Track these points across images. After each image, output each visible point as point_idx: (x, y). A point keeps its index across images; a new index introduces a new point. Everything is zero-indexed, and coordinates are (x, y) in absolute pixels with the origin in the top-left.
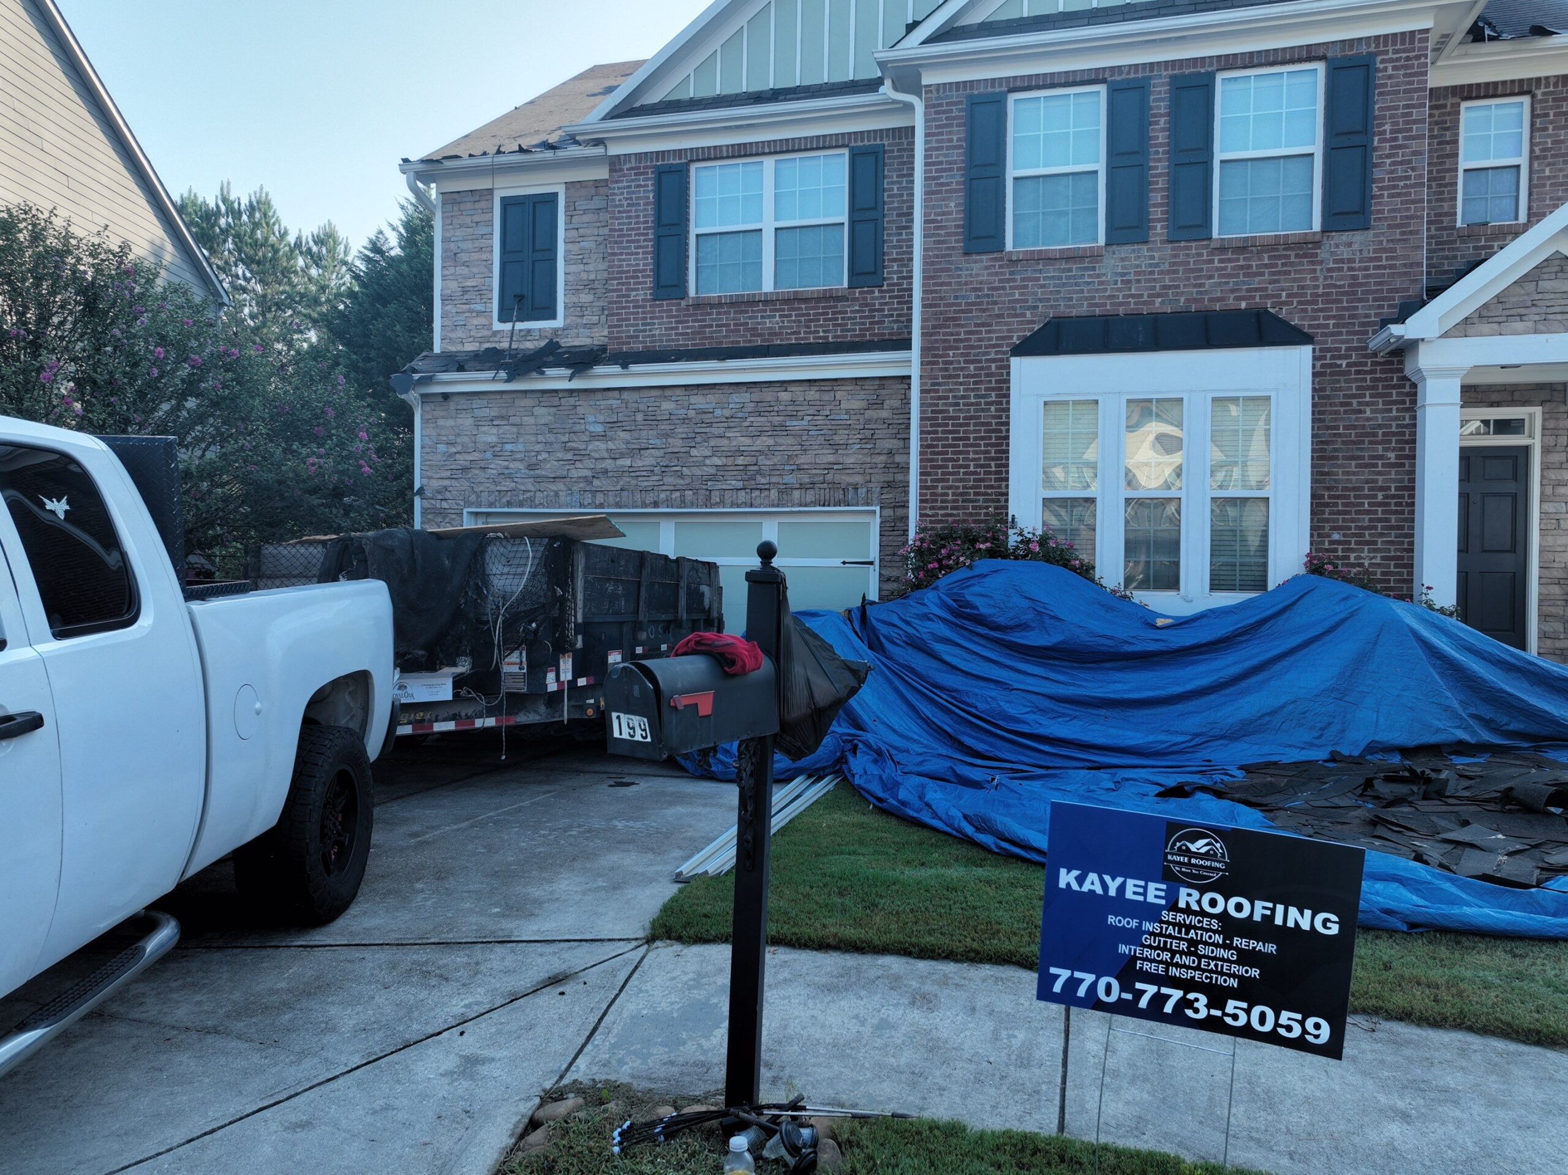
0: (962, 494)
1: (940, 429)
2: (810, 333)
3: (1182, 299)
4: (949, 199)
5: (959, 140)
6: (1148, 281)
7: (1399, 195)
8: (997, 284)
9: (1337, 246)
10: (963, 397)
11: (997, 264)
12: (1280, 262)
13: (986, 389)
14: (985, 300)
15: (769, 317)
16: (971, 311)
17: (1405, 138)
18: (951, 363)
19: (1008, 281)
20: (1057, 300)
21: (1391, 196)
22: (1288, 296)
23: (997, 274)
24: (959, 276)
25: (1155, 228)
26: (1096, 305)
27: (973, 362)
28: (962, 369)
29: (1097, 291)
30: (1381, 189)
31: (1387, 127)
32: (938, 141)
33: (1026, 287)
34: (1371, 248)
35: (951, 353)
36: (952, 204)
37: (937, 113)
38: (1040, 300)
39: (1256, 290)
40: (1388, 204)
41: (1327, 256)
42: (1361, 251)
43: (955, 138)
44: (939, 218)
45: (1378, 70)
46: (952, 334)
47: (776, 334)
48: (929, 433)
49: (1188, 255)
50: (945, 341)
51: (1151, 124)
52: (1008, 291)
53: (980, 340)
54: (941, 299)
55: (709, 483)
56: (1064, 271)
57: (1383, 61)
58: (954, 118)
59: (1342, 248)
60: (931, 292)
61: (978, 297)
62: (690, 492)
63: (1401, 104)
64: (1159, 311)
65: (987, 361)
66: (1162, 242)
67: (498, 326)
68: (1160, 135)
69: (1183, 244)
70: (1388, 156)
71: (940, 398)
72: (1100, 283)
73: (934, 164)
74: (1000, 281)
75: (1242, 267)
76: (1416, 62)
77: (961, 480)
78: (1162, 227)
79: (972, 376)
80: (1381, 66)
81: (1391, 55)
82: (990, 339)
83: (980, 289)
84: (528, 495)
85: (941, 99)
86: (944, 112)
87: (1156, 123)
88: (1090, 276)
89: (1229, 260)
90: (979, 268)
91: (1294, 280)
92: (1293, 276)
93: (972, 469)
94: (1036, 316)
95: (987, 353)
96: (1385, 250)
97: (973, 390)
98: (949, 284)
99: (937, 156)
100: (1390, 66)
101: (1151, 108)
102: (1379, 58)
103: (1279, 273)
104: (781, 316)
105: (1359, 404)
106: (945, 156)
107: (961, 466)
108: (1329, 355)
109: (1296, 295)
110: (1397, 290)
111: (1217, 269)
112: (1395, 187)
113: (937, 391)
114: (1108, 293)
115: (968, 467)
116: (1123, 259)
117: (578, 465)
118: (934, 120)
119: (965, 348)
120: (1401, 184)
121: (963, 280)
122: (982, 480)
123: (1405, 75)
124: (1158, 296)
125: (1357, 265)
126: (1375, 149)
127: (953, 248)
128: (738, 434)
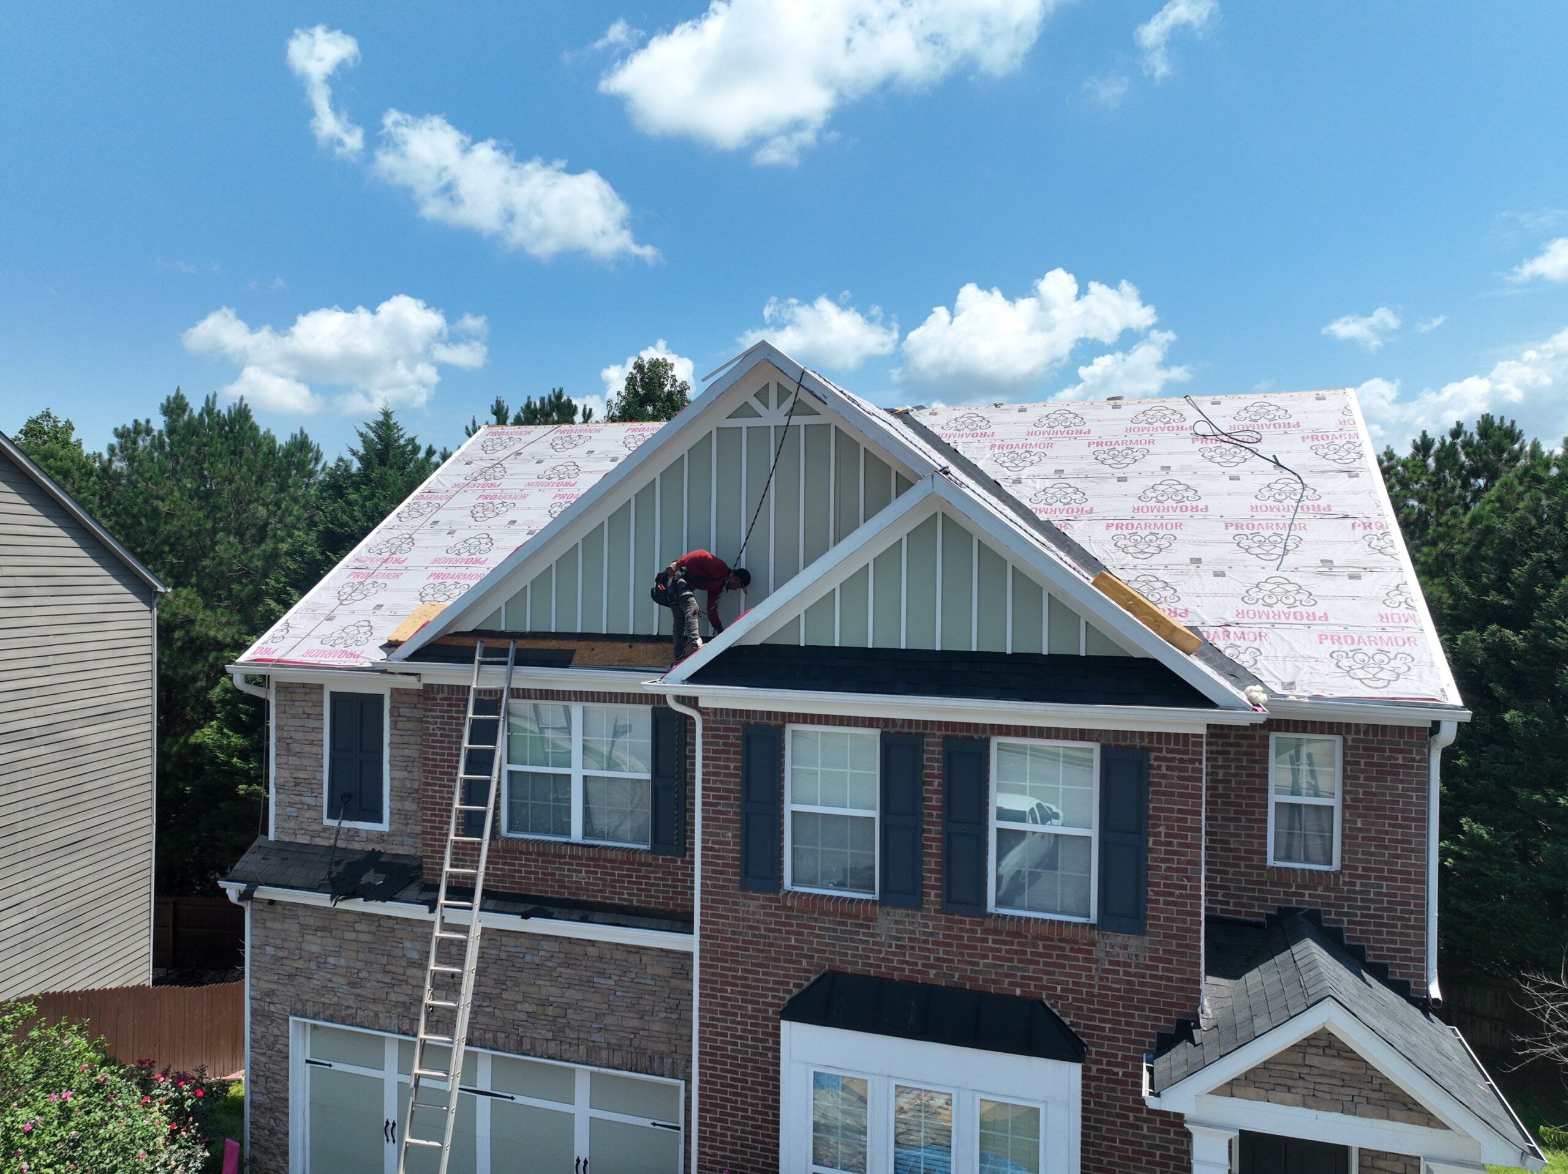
0: (739, 1138)
1: (719, 1066)
2: (615, 893)
3: (957, 975)
4: (727, 828)
5: (736, 768)
6: (921, 949)
7: (1175, 903)
8: (773, 926)
9: (1112, 947)
10: (741, 1037)
11: (773, 904)
12: (1054, 953)
13: (764, 1033)
14: (762, 940)
15: (575, 871)
16: (748, 949)
17: (1180, 845)
18: (729, 999)
19: (784, 924)
20: (832, 953)
21: (1166, 903)
22: (1063, 990)
23: (773, 915)
24: (737, 911)
25: (929, 895)
26: (871, 965)
27: (750, 1002)
28: (740, 1008)
29: (872, 951)
30: (1156, 893)
31: (1162, 829)
32: (715, 766)
33: (802, 934)
34: (1147, 955)
35: (729, 989)
36: (730, 835)
37: (714, 736)
38: (817, 951)
39: (1030, 978)
40: (1163, 911)
41: (1103, 955)
42: (1137, 956)
43: (732, 766)
44: (717, 847)
45: (1151, 767)
46: (730, 969)
47: (582, 889)
48: (708, 1068)
49: (961, 930)
50: (723, 976)
51: (924, 783)
52: (784, 935)
53: (757, 980)
54: (719, 931)
55: (521, 1029)
56: (839, 923)
57: (1157, 759)
58: (731, 745)
59: (1117, 950)
60: (710, 923)
61: (754, 936)
62: (503, 1035)
63: (1176, 807)
64: (934, 983)
65: (764, 1003)
66: (936, 911)
67: (327, 822)
68: (934, 797)
69: (956, 917)
70: (1163, 860)
71: (718, 1034)
72: (875, 943)
73: (712, 789)
74: (777, 923)
75: (1016, 952)
76: (1190, 766)
77: (739, 1123)
78: (936, 895)
79: (750, 1017)
80: (1156, 764)
81: (1164, 754)
82: (767, 981)
83: (757, 929)
84: (350, 1011)
85: (719, 723)
86: (721, 737)
87: (930, 784)
88: (864, 934)
89: (1004, 942)
90: (754, 906)
91: (1069, 975)
92: (1067, 970)
93: (749, 1114)
94: (812, 965)
95: (766, 996)
96: (1160, 960)
97: (751, 1032)
98: (726, 917)
99: (715, 782)
100: (1164, 764)
101: (924, 767)
102: (1153, 755)
103: (1054, 965)
104: (587, 872)
105: (1136, 1118)
106: (722, 782)
107: (739, 1109)
108: (1105, 1060)
109: (1071, 991)
110: (1173, 1005)
111: (992, 950)
112: (1171, 894)
113: (716, 1027)
114: (883, 955)
115: (746, 1111)
116: (897, 922)
117: (396, 989)
118: (712, 744)
119: (743, 986)
120: (1177, 892)
121: (740, 915)
122: (760, 1127)
123: (1179, 778)
124: (932, 967)
125: (1133, 970)
126: (1151, 850)
127: (730, 881)
128: (548, 983)
